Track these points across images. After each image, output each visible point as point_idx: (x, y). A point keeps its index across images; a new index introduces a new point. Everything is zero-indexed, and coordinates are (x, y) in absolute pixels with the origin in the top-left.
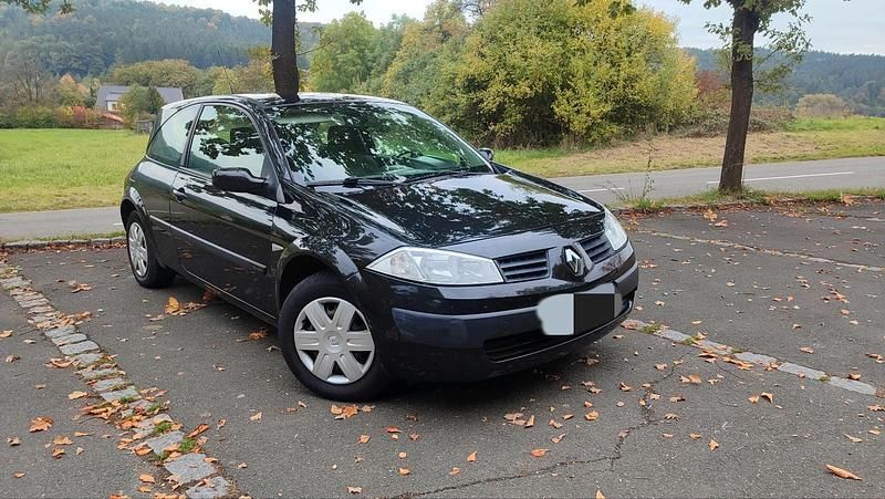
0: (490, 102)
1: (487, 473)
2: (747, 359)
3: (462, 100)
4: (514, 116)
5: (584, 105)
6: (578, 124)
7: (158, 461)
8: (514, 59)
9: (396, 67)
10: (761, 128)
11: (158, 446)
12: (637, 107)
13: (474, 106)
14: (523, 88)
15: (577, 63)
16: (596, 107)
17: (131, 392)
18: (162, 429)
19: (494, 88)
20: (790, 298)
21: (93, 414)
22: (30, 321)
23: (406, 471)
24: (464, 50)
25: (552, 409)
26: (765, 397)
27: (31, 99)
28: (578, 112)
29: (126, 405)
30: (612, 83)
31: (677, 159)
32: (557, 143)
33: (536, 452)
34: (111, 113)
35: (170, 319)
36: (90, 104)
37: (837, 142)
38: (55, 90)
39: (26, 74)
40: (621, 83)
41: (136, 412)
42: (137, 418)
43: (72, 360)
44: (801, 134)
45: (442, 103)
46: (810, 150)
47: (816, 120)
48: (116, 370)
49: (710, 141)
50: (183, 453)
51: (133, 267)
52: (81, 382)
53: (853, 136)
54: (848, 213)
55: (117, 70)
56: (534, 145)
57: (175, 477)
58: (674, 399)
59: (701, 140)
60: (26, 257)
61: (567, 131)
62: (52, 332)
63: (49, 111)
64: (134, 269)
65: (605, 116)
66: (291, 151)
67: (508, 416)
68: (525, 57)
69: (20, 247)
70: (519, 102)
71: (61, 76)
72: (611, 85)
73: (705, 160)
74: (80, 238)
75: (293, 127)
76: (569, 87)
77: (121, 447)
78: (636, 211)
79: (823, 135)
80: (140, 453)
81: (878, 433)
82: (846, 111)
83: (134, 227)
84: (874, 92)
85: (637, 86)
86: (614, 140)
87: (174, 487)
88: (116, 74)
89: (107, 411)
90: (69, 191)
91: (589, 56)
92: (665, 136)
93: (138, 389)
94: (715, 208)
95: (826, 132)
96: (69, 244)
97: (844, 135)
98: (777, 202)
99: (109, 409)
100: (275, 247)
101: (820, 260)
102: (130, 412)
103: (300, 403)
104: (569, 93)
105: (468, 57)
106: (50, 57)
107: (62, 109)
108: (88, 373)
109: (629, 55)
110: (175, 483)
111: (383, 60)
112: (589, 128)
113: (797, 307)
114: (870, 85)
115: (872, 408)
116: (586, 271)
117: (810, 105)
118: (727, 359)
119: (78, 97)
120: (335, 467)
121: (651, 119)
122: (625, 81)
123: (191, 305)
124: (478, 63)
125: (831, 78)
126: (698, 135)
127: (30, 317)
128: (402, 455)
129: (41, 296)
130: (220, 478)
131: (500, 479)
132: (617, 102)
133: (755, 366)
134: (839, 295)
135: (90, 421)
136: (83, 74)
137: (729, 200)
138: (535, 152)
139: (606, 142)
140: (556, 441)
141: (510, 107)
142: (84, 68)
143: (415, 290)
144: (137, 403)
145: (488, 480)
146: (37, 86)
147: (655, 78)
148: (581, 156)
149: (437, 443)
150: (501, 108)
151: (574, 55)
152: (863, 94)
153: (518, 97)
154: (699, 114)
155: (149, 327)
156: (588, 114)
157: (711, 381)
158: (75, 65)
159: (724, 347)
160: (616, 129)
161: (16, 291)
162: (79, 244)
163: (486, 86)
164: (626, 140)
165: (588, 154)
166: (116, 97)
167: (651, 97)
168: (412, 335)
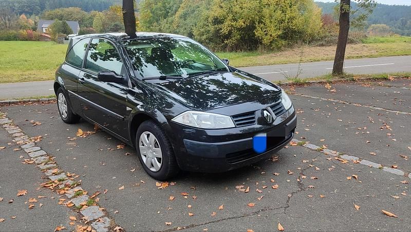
0: (225, 30)
1: (228, 215)
2: (346, 158)
3: (212, 28)
4: (237, 36)
5: (269, 31)
6: (266, 40)
7: (77, 210)
8: (237, 9)
9: (180, 12)
10: (352, 42)
11: (77, 202)
12: (294, 32)
13: (217, 31)
14: (241, 23)
15: (266, 11)
16: (274, 32)
17: (63, 176)
18: (78, 194)
19: (227, 23)
20: (365, 128)
21: (46, 187)
22: (13, 141)
23: (192, 214)
24: (213, 4)
25: (257, 183)
26: (354, 177)
27: (6, 27)
28: (266, 34)
29: (61, 182)
30: (282, 20)
31: (312, 57)
32: (256, 49)
33: (250, 204)
34: (45, 33)
35: (79, 139)
36: (34, 29)
37: (387, 49)
38: (17, 22)
39: (3, 14)
40: (287, 21)
41: (66, 186)
42: (67, 189)
43: (35, 160)
44: (370, 45)
45: (202, 30)
46: (374, 53)
47: (377, 38)
48: (55, 165)
49: (328, 48)
50: (89, 206)
51: (60, 113)
52: (40, 171)
53: (394, 46)
54: (392, 85)
55: (47, 13)
56: (245, 50)
57: (86, 217)
58: (313, 178)
59: (324, 48)
60: (10, 108)
61: (261, 43)
62: (24, 146)
63: (15, 32)
64: (61, 114)
65: (279, 36)
66: (134, 61)
67: (237, 187)
68: (241, 8)
69: (6, 103)
70: (239, 30)
71: (20, 15)
72: (282, 21)
73: (326, 57)
74: (34, 98)
75: (134, 49)
76: (262, 22)
77: (60, 203)
78: (293, 84)
79: (380, 45)
80: (69, 206)
81: (405, 194)
82: (391, 33)
83: (61, 95)
84: (404, 23)
85: (294, 22)
86: (283, 48)
87: (86, 222)
88: (46, 15)
89: (52, 185)
90: (27, 73)
91: (272, 7)
92: (307, 46)
93: (66, 174)
94: (330, 83)
95: (381, 44)
96: (29, 101)
97: (390, 45)
98: (359, 79)
99: (53, 184)
100: (128, 109)
101: (379, 108)
102: (63, 186)
103: (142, 181)
104: (262, 25)
105: (215, 8)
106: (15, 6)
107: (21, 31)
108: (42, 166)
109: (290, 7)
110: (86, 220)
111: (174, 8)
112: (271, 42)
113: (368, 132)
114: (402, 20)
115: (402, 182)
116: (273, 121)
117: (374, 29)
118: (337, 158)
119: (29, 26)
120: (159, 212)
121: (300, 37)
122: (288, 19)
123: (89, 132)
124: (219, 10)
125: (384, 16)
126: (322, 45)
127: (13, 138)
128: (190, 206)
129: (18, 128)
130: (106, 218)
131: (234, 218)
132: (284, 30)
133: (350, 162)
134: (388, 127)
135: (45, 191)
136: (31, 14)
137: (337, 78)
138: (246, 53)
139: (279, 49)
140: (259, 199)
141: (235, 32)
142: (31, 11)
143: (194, 131)
144: (66, 181)
145: (229, 218)
146: (9, 20)
147: (302, 18)
148: (268, 55)
149: (205, 200)
150: (230, 33)
151: (265, 7)
152: (399, 24)
153: (238, 27)
154: (323, 35)
155: (69, 144)
156: (271, 35)
157: (329, 169)
158: (26, 10)
159: (335, 152)
160: (284, 42)
161: (6, 125)
162: (34, 101)
163: (223, 22)
164: (288, 47)
165: (271, 54)
166: (47, 26)
167: (301, 27)
168: (193, 152)
